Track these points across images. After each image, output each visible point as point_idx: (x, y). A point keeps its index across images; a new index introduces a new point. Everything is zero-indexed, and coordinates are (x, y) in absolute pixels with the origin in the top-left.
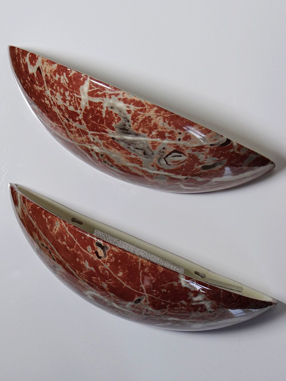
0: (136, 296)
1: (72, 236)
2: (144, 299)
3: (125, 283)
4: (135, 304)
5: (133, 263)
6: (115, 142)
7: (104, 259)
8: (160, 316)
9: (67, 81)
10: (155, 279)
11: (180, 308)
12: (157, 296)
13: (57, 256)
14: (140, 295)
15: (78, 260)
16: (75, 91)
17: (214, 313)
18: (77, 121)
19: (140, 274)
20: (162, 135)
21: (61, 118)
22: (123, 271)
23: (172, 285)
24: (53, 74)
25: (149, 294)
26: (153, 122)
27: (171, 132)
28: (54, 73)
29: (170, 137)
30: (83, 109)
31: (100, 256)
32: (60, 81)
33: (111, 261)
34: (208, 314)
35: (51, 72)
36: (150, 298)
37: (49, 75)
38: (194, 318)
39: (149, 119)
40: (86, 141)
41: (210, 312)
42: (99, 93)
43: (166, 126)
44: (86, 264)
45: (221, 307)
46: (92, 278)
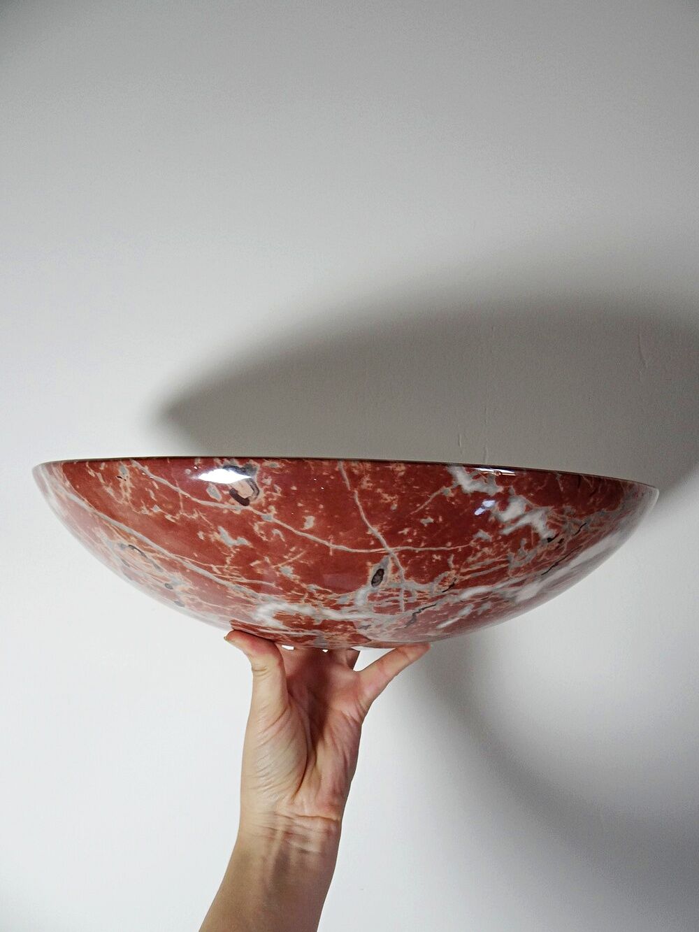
0: (369, 564)
1: (165, 482)
2: (390, 566)
3: (329, 541)
4: (376, 589)
5: (328, 477)
7: (256, 502)
8: (442, 597)
10: (395, 498)
11: (479, 555)
12: (416, 544)
13: (158, 556)
14: (376, 558)
15: (201, 535)
17: (558, 539)
19: (354, 499)
22: (314, 510)
23: (441, 498)
25: (397, 546)
31: (245, 497)
33: (275, 499)
34: (547, 547)
36: (403, 556)
38: (518, 570)
41: (549, 540)
44: (223, 536)
45: (567, 517)
46: (252, 567)
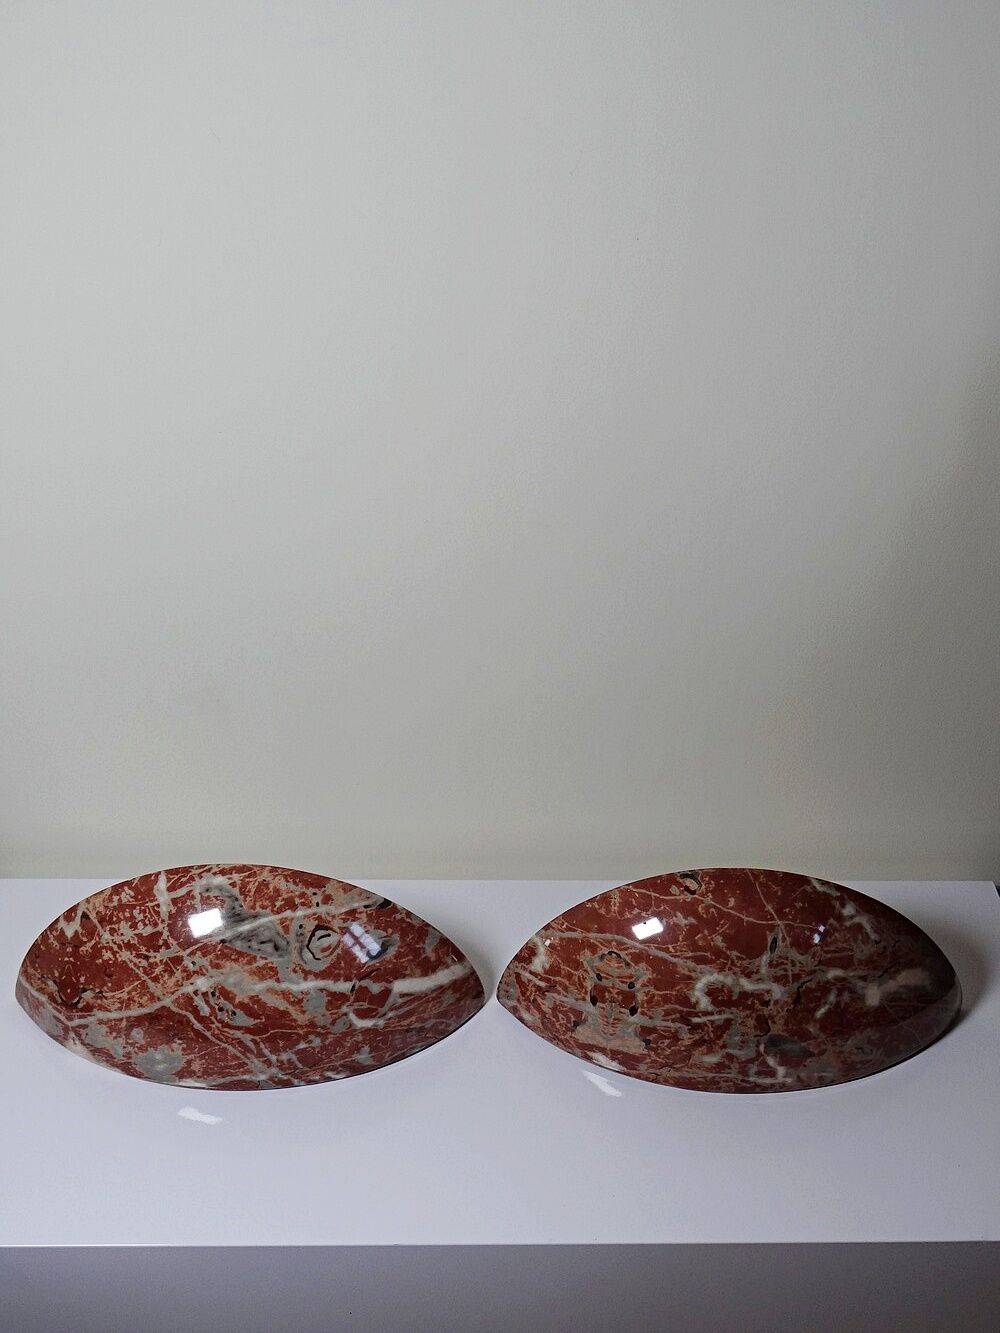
0: (768, 932)
2: (780, 936)
3: (743, 915)
4: (773, 955)
6: (227, 947)
7: (700, 892)
9: (132, 894)
12: (795, 921)
14: (772, 929)
15: (665, 922)
16: (148, 900)
17: (881, 943)
18: (160, 947)
19: (756, 887)
20: (290, 904)
21: (135, 964)
22: (734, 894)
23: (805, 892)
24: (108, 903)
25: (784, 920)
26: (271, 887)
27: (303, 895)
28: (108, 901)
29: (303, 904)
30: (166, 918)
31: (693, 890)
32: (122, 902)
33: (711, 889)
35: (104, 904)
36: (788, 929)
37: (101, 910)
39: (265, 884)
40: (183, 978)
42: (183, 880)
43: (292, 887)
44: (680, 919)
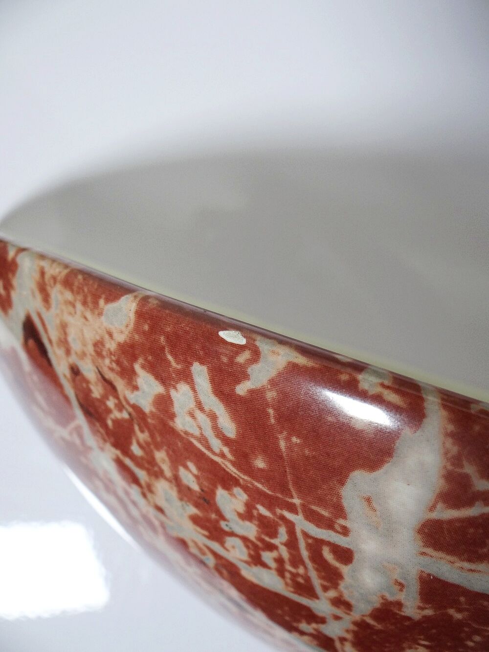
9: (228, 426)
16: (297, 501)
24: (114, 366)
28: (118, 362)
32: (172, 416)
35: (99, 354)
37: (89, 371)
